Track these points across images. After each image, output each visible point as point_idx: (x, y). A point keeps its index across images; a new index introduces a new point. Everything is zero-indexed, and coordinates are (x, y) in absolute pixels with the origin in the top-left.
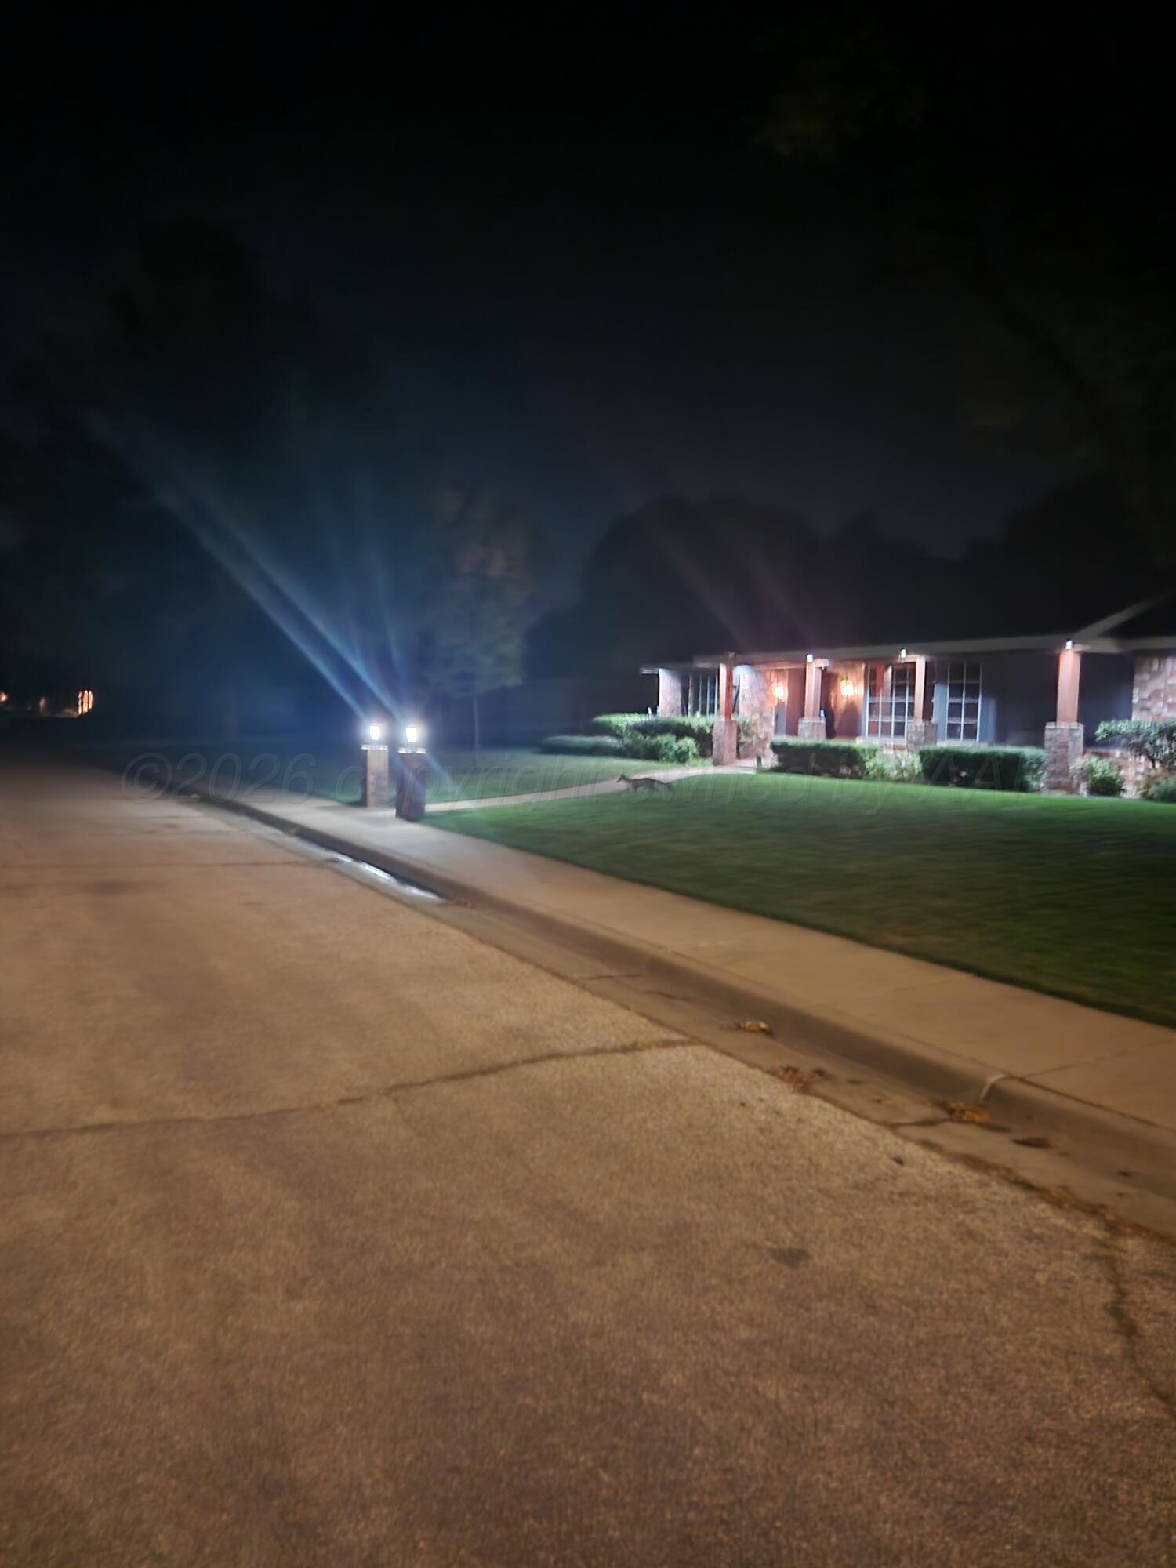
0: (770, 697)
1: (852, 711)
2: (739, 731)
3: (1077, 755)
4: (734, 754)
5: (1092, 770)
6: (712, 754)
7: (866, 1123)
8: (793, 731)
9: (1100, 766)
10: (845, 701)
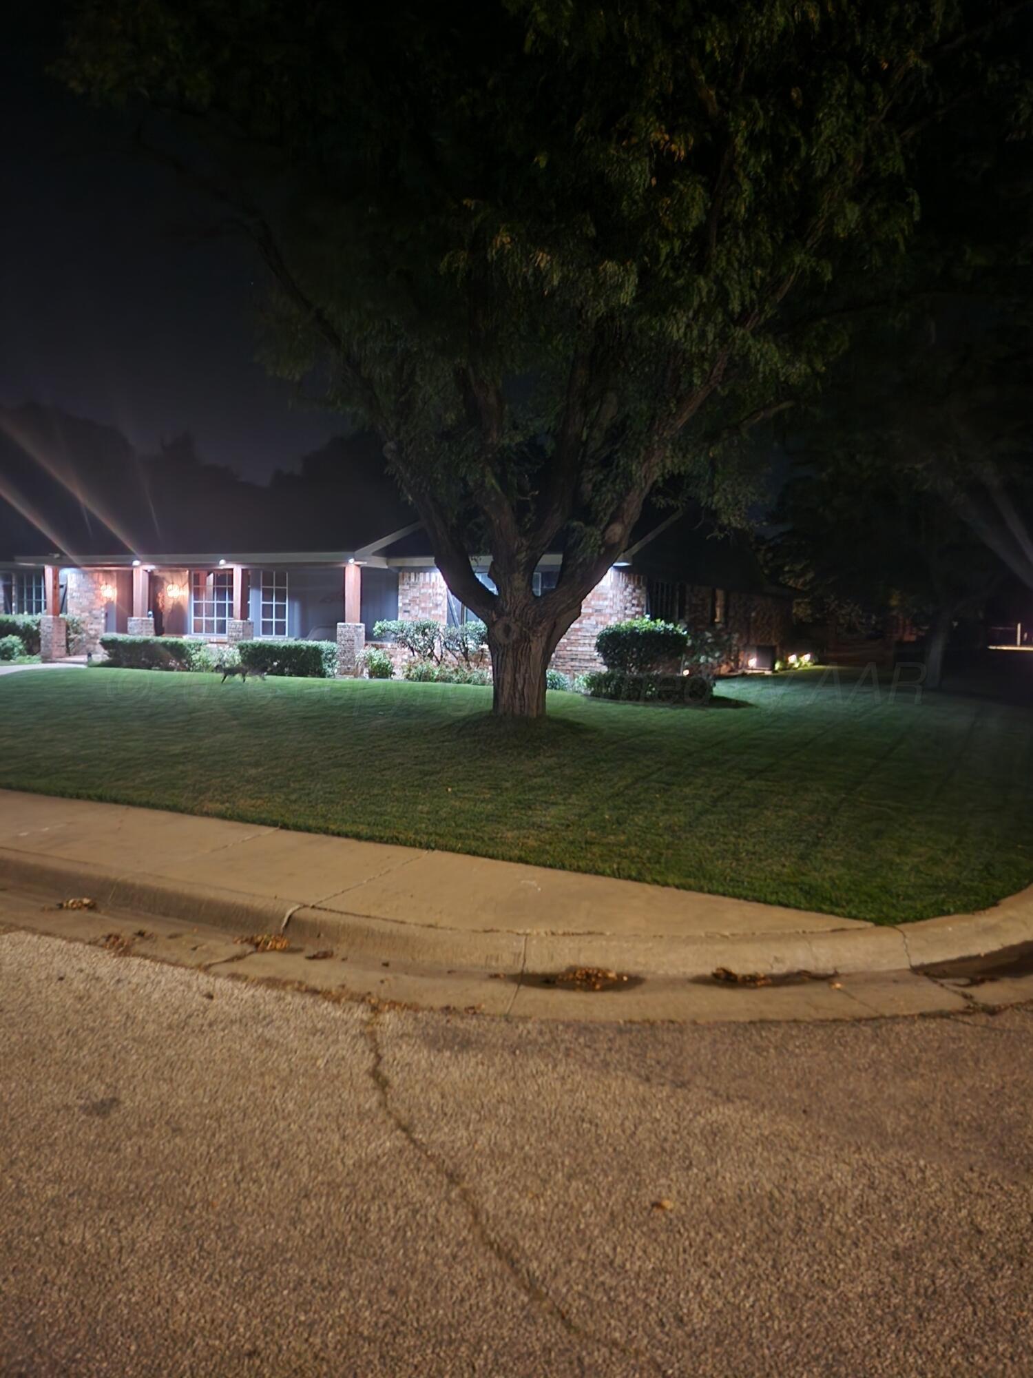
0: (98, 597)
1: (178, 611)
2: (68, 628)
3: (360, 647)
4: (64, 649)
5: (371, 658)
6: (39, 651)
7: (182, 970)
8: (123, 628)
9: (377, 656)
10: (171, 602)
